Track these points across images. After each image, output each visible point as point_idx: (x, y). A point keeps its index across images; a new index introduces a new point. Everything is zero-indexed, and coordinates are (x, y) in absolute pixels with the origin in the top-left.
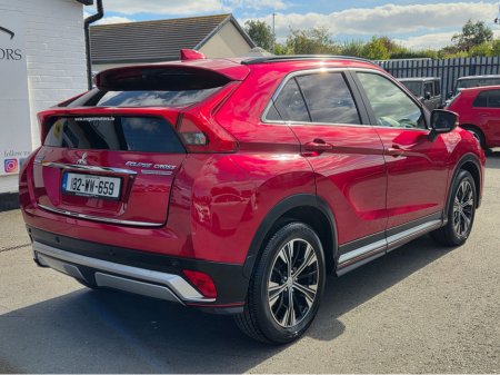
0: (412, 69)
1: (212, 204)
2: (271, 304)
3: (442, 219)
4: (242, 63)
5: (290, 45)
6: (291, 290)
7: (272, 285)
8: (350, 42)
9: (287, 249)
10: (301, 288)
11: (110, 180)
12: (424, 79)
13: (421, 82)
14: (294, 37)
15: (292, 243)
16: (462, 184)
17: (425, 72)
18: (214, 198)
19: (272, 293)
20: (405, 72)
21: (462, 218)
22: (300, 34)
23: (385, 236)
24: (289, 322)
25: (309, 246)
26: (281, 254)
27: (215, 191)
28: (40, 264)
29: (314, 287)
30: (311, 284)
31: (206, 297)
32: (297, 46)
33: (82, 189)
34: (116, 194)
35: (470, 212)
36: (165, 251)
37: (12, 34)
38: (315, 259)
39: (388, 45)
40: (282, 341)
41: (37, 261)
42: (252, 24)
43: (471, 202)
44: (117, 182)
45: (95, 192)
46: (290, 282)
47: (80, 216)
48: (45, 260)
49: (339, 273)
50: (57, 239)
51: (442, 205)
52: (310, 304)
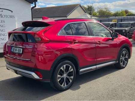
0: (130, 19)
1: (44, 56)
2: (58, 81)
3: (116, 61)
4: (55, 21)
5: (98, 12)
6: (65, 77)
7: (58, 76)
8: (116, 11)
9: (63, 67)
10: (68, 77)
11: (20, 49)
12: (131, 22)
13: (130, 23)
14: (99, 10)
15: (65, 66)
16: (124, 52)
17: (133, 20)
18: (44, 54)
19: (59, 78)
20: (127, 20)
21: (124, 61)
22: (101, 9)
23: (96, 65)
24: (64, 86)
25: (70, 67)
26: (62, 68)
27: (45, 52)
28: (8, 69)
29: (72, 77)
30: (72, 76)
31: (40, 78)
32: (100, 12)
33: (15, 51)
34: (21, 53)
35: (127, 60)
36: (30, 66)
37: (12, 12)
38: (72, 70)
39: (126, 12)
40: (61, 90)
41: (7, 68)
42: (88, 6)
43: (127, 57)
44: (22, 49)
45: (17, 52)
46: (65, 76)
47: (18, 58)
48: (9, 68)
49: (80, 74)
50: (10, 63)
51: (116, 57)
52: (71, 81)
